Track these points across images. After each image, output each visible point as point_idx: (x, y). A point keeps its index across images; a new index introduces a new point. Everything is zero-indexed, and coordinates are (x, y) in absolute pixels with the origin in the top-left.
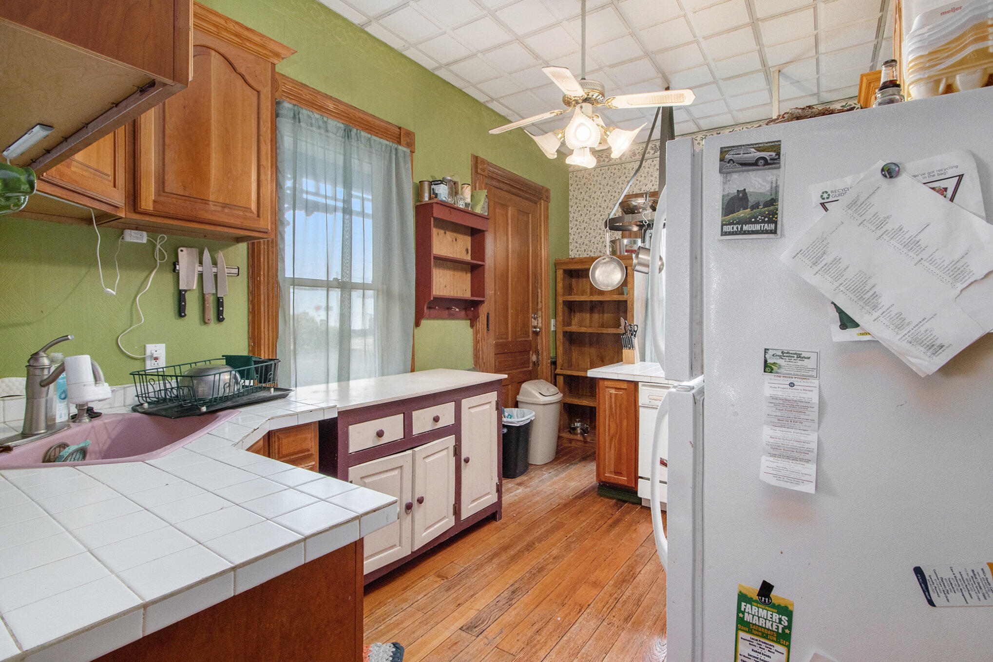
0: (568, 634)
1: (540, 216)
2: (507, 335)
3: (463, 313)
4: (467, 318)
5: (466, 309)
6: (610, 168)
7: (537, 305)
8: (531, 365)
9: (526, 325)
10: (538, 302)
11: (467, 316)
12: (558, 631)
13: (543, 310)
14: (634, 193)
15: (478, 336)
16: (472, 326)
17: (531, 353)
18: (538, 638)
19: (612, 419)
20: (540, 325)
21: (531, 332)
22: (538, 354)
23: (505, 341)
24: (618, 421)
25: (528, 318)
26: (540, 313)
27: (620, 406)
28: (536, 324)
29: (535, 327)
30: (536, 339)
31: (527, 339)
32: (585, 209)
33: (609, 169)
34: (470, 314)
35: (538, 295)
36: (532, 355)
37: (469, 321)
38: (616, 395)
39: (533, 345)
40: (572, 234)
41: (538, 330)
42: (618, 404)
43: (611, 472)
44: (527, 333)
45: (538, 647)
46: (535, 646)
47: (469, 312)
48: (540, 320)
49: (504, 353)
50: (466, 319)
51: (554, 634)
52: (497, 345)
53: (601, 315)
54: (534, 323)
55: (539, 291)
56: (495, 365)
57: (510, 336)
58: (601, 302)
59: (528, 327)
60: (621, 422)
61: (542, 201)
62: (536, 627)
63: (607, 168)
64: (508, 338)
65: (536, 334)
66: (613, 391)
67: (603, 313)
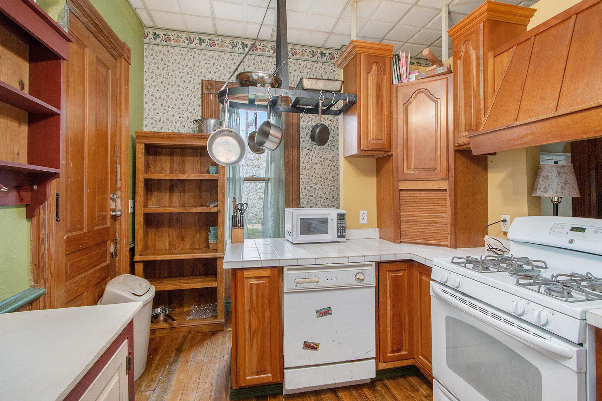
1: (120, 77)
2: (82, 223)
3: (13, 195)
4: (20, 202)
5: (18, 188)
6: (190, 51)
7: (116, 184)
8: (109, 257)
9: (104, 207)
10: (116, 180)
11: (21, 199)
13: (123, 190)
14: (214, 80)
15: (42, 231)
16: (30, 216)
17: (109, 242)
19: (253, 313)
20: (119, 207)
21: (109, 217)
22: (115, 242)
23: (80, 232)
24: (260, 314)
25: (106, 199)
26: (119, 193)
27: (263, 296)
28: (114, 207)
29: (114, 211)
30: (114, 225)
31: (105, 226)
32: (162, 85)
33: (188, 51)
34: (27, 195)
35: (116, 171)
36: (110, 245)
37: (25, 209)
38: (258, 285)
39: (111, 233)
40: (147, 109)
41: (119, 213)
42: (260, 295)
43: (253, 374)
44: (104, 218)
47: (23, 194)
48: (119, 201)
49: (78, 251)
50: (17, 206)
52: (70, 241)
53: (182, 194)
54: (113, 205)
55: (119, 166)
56: (66, 272)
57: (85, 224)
58: (183, 181)
59: (106, 211)
60: (264, 314)
61: (123, 60)
63: (186, 49)
64: (82, 229)
65: (115, 218)
66: (254, 282)
67: (184, 192)
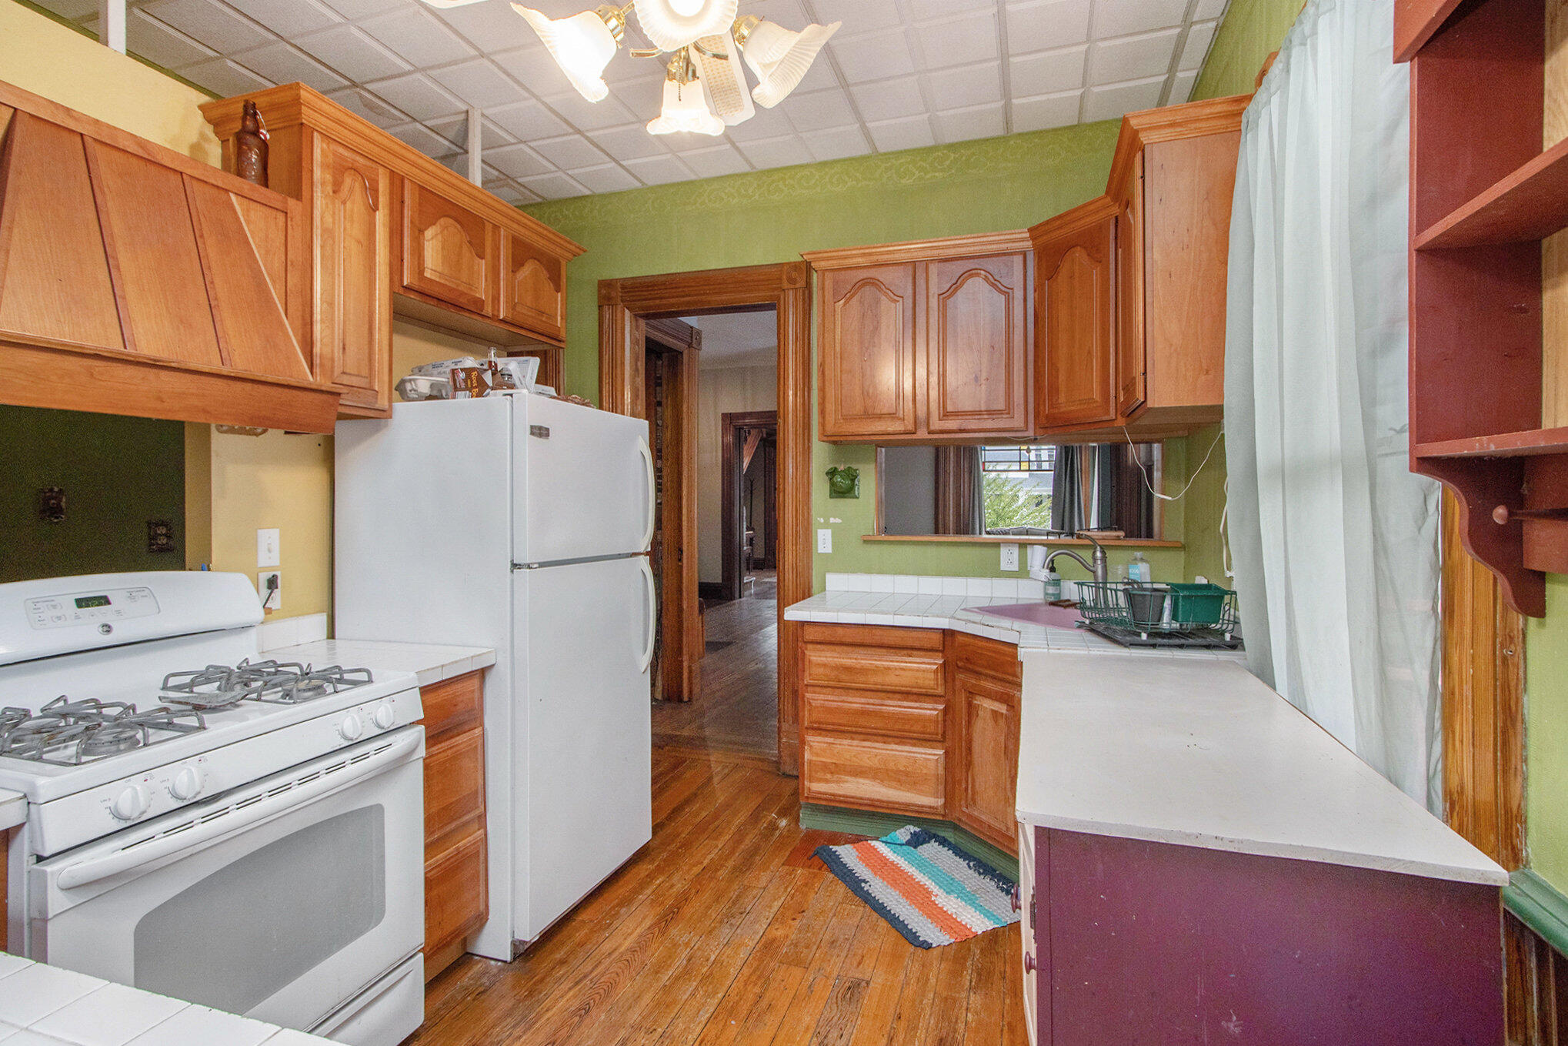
0: (716, 1001)
12: (731, 1004)
18: (757, 990)
45: (754, 978)
46: (759, 977)
51: (737, 998)
62: (764, 1004)
